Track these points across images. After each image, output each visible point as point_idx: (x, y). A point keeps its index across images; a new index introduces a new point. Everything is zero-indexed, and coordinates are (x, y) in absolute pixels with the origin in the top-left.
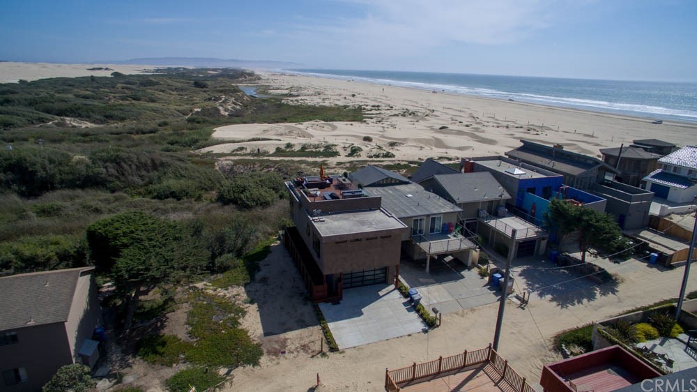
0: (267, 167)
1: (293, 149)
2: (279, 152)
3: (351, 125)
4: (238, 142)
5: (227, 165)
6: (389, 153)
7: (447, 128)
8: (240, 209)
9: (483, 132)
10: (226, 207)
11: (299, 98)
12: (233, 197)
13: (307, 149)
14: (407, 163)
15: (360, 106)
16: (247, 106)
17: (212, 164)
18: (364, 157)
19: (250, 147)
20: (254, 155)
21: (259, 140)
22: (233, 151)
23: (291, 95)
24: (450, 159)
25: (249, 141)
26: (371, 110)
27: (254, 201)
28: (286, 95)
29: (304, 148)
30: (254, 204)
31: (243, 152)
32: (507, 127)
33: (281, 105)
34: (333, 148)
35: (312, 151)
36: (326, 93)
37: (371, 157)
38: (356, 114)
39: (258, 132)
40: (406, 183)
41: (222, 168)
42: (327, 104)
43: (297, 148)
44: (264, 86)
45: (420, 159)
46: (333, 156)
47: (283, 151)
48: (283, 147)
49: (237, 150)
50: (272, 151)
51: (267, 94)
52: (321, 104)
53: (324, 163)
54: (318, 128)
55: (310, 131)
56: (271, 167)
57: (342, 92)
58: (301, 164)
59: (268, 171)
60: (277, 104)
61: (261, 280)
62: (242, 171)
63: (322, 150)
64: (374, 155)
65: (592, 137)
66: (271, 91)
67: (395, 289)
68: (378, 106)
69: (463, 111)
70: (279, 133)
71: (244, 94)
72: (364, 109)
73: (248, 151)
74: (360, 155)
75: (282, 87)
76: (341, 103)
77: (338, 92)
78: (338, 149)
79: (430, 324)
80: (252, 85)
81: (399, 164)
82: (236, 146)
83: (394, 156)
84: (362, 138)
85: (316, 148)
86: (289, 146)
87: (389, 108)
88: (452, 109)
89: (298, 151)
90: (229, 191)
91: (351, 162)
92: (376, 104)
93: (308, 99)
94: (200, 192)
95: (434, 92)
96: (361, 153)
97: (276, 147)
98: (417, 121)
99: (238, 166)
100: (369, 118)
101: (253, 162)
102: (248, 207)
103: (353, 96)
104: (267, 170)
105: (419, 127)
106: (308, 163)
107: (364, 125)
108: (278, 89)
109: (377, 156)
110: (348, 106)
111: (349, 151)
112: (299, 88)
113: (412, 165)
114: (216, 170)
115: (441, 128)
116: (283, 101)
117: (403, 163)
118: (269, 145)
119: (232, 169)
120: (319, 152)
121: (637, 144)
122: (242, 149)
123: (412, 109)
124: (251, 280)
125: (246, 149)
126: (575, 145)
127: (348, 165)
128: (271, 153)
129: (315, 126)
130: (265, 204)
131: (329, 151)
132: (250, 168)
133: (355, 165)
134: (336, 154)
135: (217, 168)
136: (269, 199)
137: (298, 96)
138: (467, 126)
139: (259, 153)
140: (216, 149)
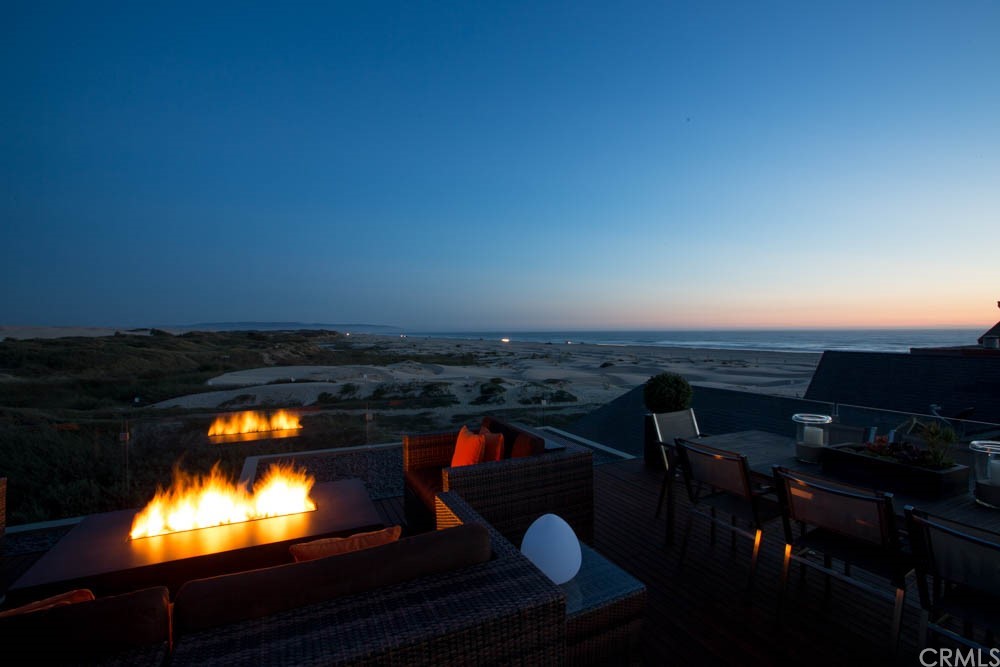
2: (324, 401)
3: (464, 368)
6: (562, 393)
7: (612, 364)
9: (666, 366)
13: (385, 393)
15: (470, 354)
18: (512, 405)
19: (263, 394)
26: (486, 357)
31: (246, 404)
32: (692, 362)
34: (443, 387)
38: (467, 361)
43: (365, 394)
50: (309, 400)
53: (423, 419)
54: (411, 370)
55: (398, 374)
63: (417, 393)
68: (493, 353)
72: (476, 356)
74: (502, 399)
78: (454, 391)
82: (234, 394)
83: (574, 399)
85: (405, 391)
86: (347, 389)
89: (365, 399)
93: (400, 351)
96: (504, 395)
97: (319, 393)
100: (486, 363)
107: (483, 368)
111: (476, 393)
115: (602, 367)
118: (306, 390)
120: (412, 397)
122: (244, 398)
125: (254, 398)
131: (434, 396)
134: (451, 400)
138: (635, 363)
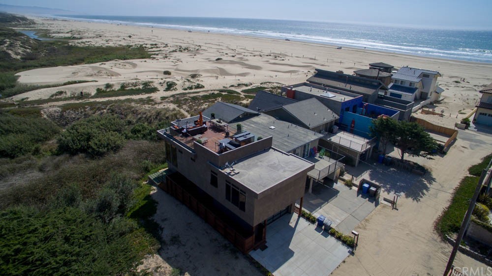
0: (99, 109)
1: (113, 89)
2: (100, 93)
3: (145, 61)
4: (54, 86)
5: (55, 112)
6: (199, 84)
7: (221, 59)
8: (92, 158)
9: (247, 60)
10: (76, 158)
11: (84, 40)
12: (80, 146)
13: (126, 87)
14: (218, 92)
15: (141, 46)
16: (36, 49)
17: (37, 113)
18: (180, 91)
19: (69, 90)
20: (78, 98)
21: (75, 82)
22: (52, 96)
23: (74, 38)
24: (246, 85)
25: (65, 84)
26: (152, 48)
27: (104, 147)
28: (69, 38)
29: (123, 87)
30: (105, 150)
31: (63, 96)
32: (261, 56)
33: (71, 48)
34: (151, 84)
35: (132, 89)
36: (105, 35)
37: (186, 89)
38: (141, 53)
39: (68, 75)
40: (257, 115)
41: (50, 116)
42: (111, 44)
43: (117, 88)
44: (42, 30)
45: (224, 87)
46: (153, 92)
47: (104, 92)
48: (103, 88)
49: (56, 95)
50: (93, 93)
51: (50, 37)
52: (107, 45)
54: (121, 66)
55: (115, 70)
56: (103, 109)
57: (120, 34)
58: (130, 103)
59: (102, 113)
60: (66, 47)
61: (172, 240)
62: (74, 116)
63: (141, 87)
64: (188, 88)
65: (315, 59)
66: (54, 35)
67: (299, 217)
68: (156, 45)
69: (221, 45)
70: (88, 74)
71: (29, 38)
72: (146, 47)
73: (69, 95)
74: (176, 89)
75: (62, 31)
76: (124, 43)
77: (116, 34)
78: (156, 85)
79: (351, 245)
80: (30, 29)
81: (213, 94)
82: (54, 90)
83: (203, 87)
84: (163, 73)
85: (135, 86)
86: (108, 86)
87: (164, 46)
88: (212, 44)
89: (118, 91)
90: (73, 141)
91: (173, 96)
92: (154, 43)
93: (92, 41)
94: (36, 146)
95: (190, 32)
96: (177, 87)
97: (96, 88)
98: (195, 55)
99: (67, 111)
100: (155, 54)
101: (82, 106)
102: (101, 155)
103: (130, 37)
104: (99, 112)
105: (199, 60)
106: (136, 101)
107: (155, 61)
108: (59, 33)
109: (191, 88)
110: (132, 46)
111: (165, 86)
112: (79, 32)
113: (223, 93)
114: (45, 119)
115: (217, 60)
116: (70, 44)
117: (216, 92)
118: (88, 87)
119: (62, 116)
120: (140, 89)
121: (373, 66)
122: (61, 93)
123: (184, 46)
124: (161, 244)
125: (65, 93)
126: (311, 66)
127: (172, 99)
128: (93, 94)
129: (118, 65)
130: (116, 148)
131: (148, 88)
132: (81, 112)
133: (178, 98)
134: (155, 90)
135: (45, 116)
136: (119, 142)
137: (81, 38)
138: (233, 56)
139: (82, 96)
140: (32, 96)
